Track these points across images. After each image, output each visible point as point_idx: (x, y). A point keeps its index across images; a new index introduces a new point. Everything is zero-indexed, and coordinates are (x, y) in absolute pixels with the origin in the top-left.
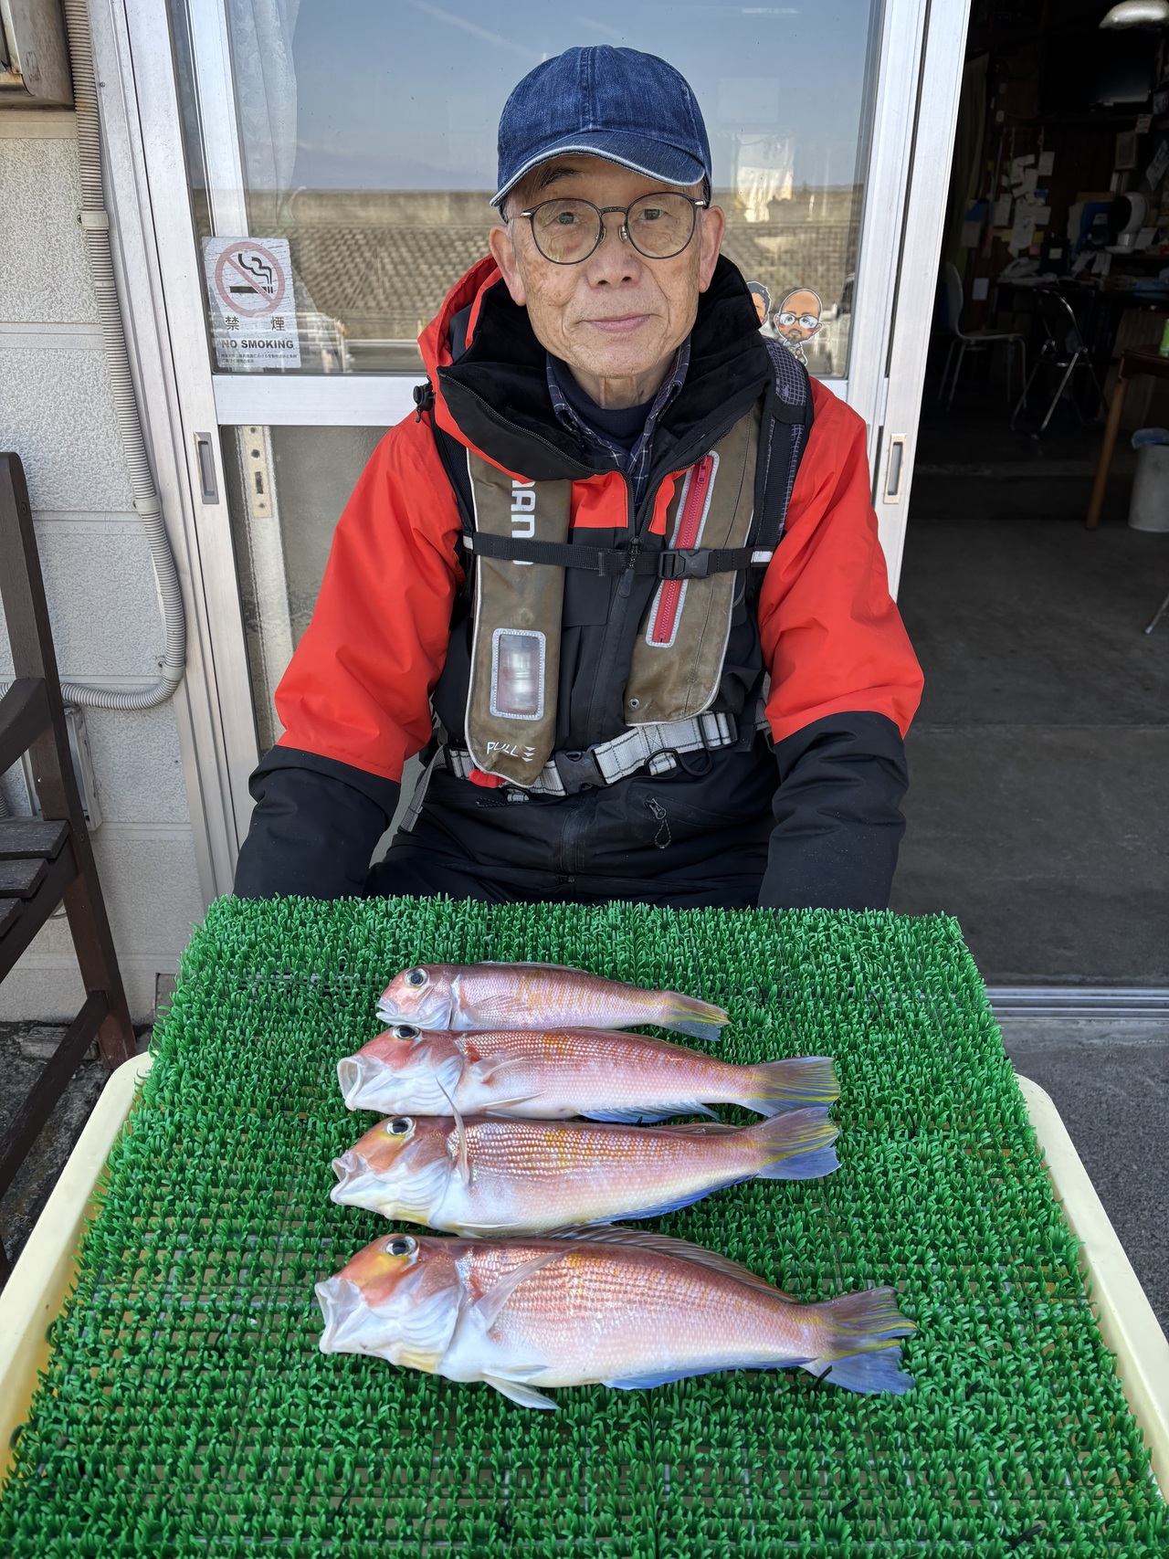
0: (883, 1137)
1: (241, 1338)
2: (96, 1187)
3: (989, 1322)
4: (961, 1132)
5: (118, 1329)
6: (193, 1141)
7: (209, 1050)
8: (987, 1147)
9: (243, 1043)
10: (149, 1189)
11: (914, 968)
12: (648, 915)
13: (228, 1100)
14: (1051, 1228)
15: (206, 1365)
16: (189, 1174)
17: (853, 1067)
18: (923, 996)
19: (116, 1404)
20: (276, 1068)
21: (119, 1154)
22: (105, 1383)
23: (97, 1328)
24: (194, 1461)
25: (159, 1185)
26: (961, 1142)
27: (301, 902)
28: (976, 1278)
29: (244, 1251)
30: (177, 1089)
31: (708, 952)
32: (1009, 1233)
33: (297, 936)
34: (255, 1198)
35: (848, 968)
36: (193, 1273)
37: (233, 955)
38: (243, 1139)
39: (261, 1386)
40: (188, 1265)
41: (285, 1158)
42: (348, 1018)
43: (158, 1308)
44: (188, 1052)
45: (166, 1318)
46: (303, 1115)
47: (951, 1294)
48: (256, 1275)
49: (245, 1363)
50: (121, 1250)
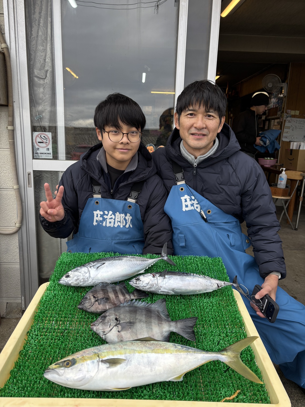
0: (203, 298)
2: (38, 305)
6: (58, 297)
8: (225, 300)
11: (211, 267)
14: (237, 315)
15: (60, 338)
16: (57, 302)
18: (213, 272)
19: (42, 346)
21: (43, 299)
23: (38, 331)
25: (51, 305)
26: (219, 299)
29: (69, 318)
30: (55, 287)
32: (228, 316)
35: (198, 267)
37: (67, 263)
38: (69, 297)
44: (57, 281)
45: (52, 331)
49: (68, 338)
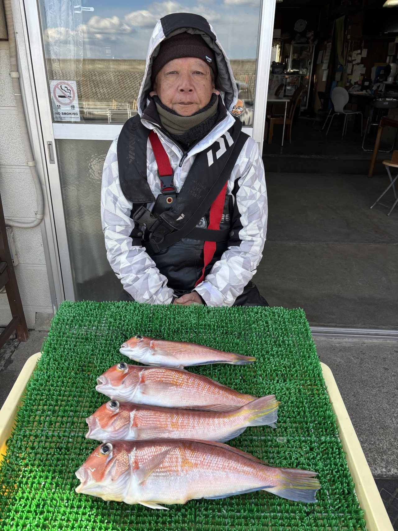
0: (275, 382)
1: (67, 445)
2: (22, 396)
3: (306, 442)
4: (301, 380)
5: (28, 442)
6: (53, 381)
7: (60, 351)
8: (309, 385)
9: (70, 349)
10: (39, 397)
11: (289, 326)
12: (203, 308)
13: (65, 368)
14: (327, 412)
15: (55, 453)
16: (51, 393)
17: (267, 359)
18: (291, 336)
19: (27, 465)
20: (81, 358)
21: (30, 385)
22: (24, 459)
23: (21, 441)
24: (51, 484)
25: (42, 396)
26: (300, 384)
27: (90, 303)
28: (302, 428)
29: (68, 417)
30: (49, 364)
31: (222, 321)
32: (314, 414)
33: (89, 314)
34: (73, 400)
35: (267, 326)
36: (52, 424)
37: (68, 321)
38: (69, 381)
39: (73, 460)
40: (51, 421)
41: (83, 387)
42: (104, 342)
43: (41, 435)
44: (53, 352)
45: (43, 438)
46: (89, 373)
47: (294, 433)
48: (72, 425)
49: (68, 453)
50: (29, 416)
